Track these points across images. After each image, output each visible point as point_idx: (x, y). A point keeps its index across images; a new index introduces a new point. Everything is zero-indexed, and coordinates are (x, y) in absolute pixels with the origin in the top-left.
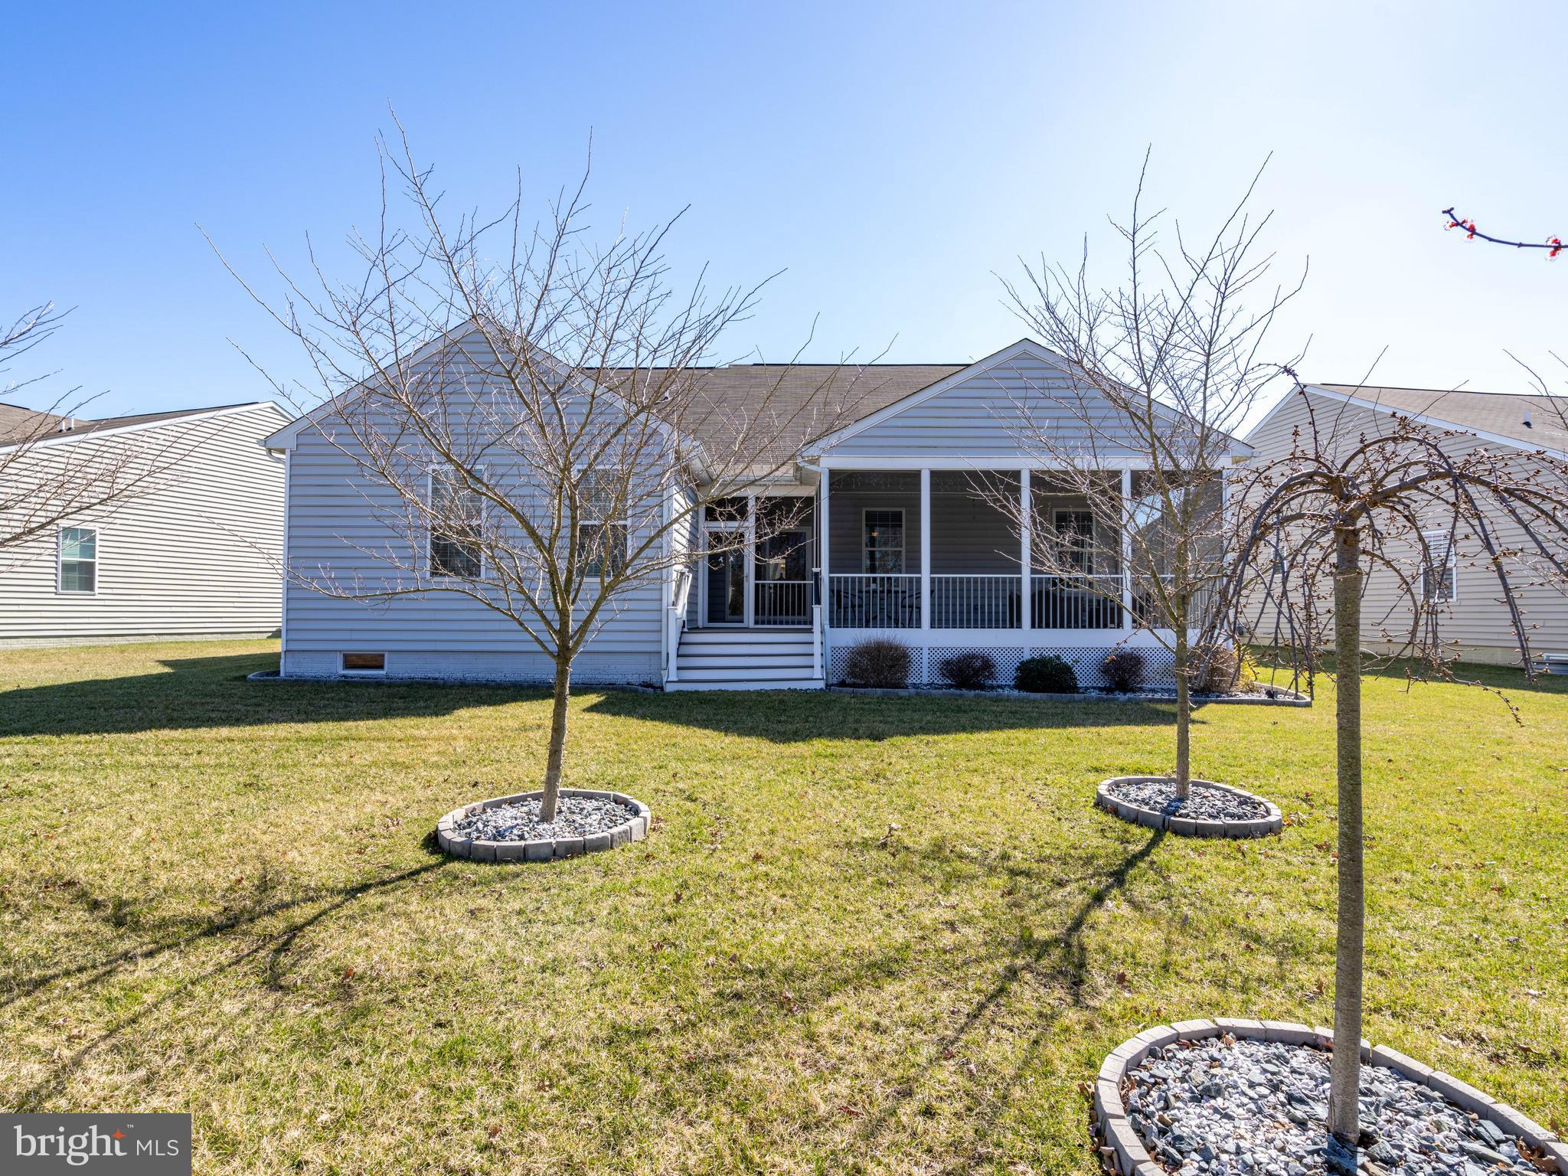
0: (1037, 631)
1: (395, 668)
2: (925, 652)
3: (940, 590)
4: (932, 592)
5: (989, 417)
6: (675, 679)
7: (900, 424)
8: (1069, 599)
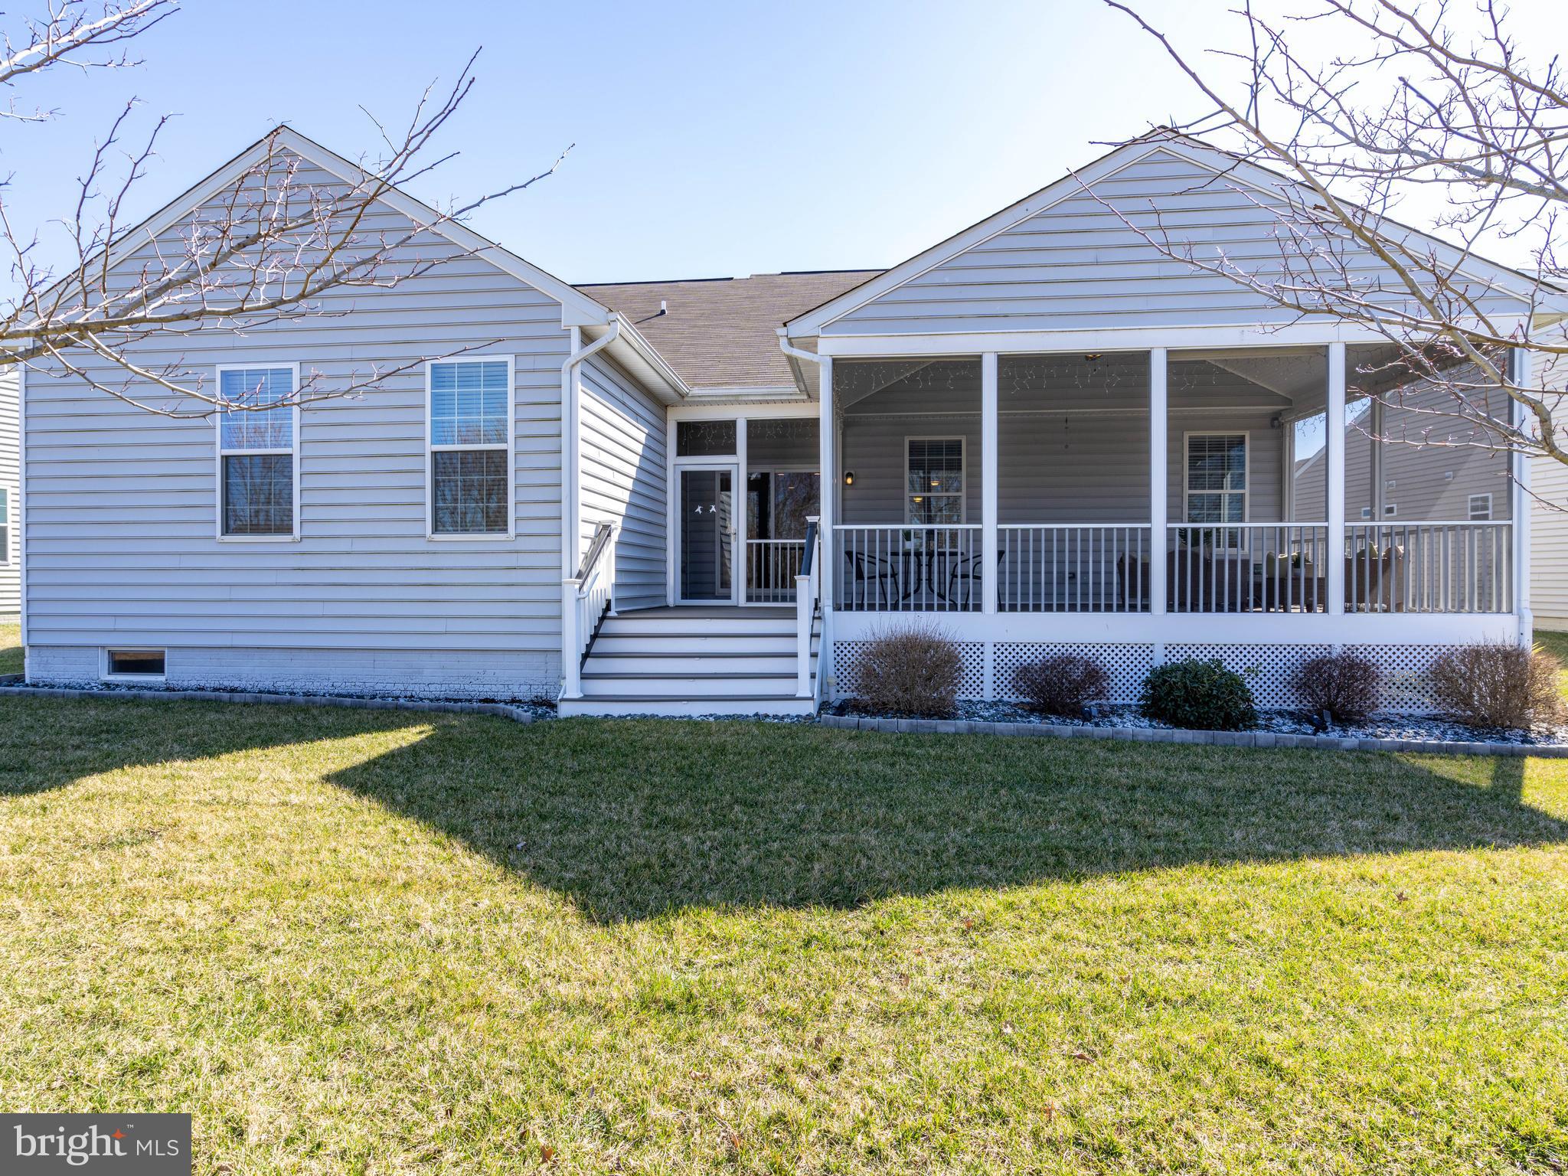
0: (1177, 616)
1: (180, 672)
2: (989, 650)
3: (1013, 551)
4: (1001, 554)
5: (1097, 264)
6: (578, 695)
7: (947, 280)
8: (1220, 563)
